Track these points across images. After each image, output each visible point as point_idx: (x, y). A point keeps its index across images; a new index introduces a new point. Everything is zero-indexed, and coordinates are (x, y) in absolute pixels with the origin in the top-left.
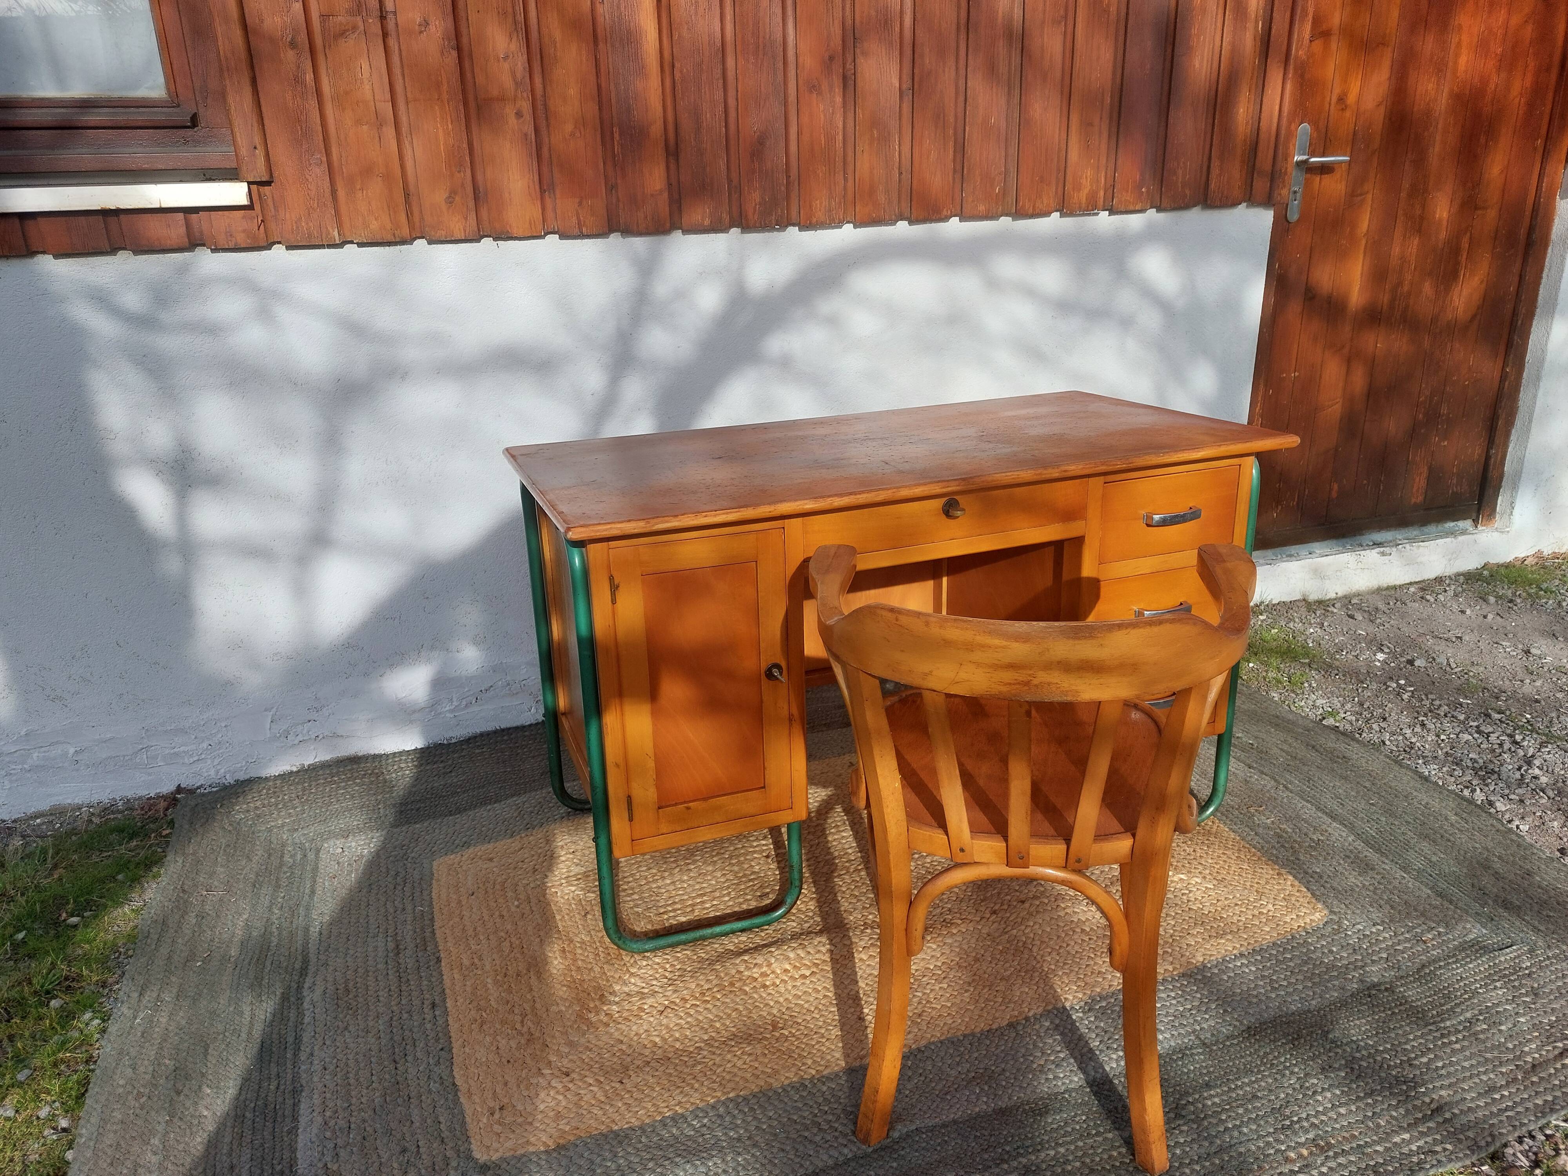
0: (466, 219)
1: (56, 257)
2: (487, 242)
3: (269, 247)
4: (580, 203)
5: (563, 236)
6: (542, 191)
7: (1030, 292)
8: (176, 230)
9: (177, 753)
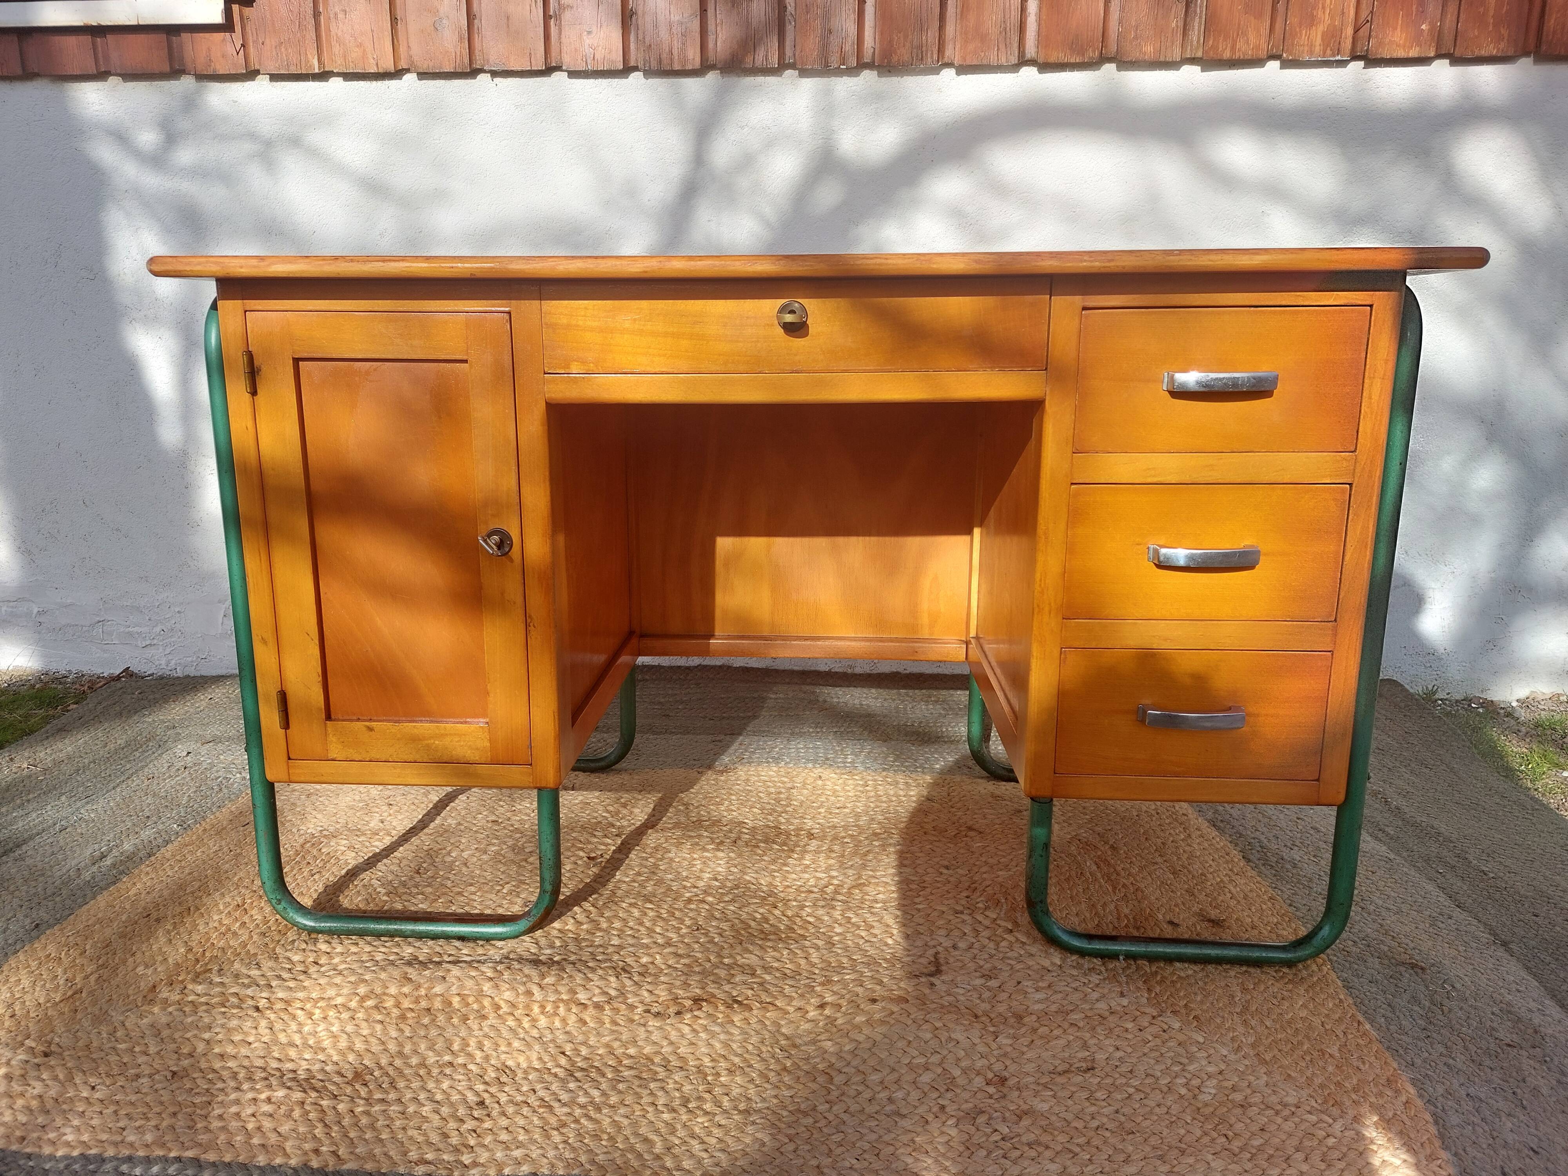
2: (484, 79)
3: (252, 77)
9: (130, 634)
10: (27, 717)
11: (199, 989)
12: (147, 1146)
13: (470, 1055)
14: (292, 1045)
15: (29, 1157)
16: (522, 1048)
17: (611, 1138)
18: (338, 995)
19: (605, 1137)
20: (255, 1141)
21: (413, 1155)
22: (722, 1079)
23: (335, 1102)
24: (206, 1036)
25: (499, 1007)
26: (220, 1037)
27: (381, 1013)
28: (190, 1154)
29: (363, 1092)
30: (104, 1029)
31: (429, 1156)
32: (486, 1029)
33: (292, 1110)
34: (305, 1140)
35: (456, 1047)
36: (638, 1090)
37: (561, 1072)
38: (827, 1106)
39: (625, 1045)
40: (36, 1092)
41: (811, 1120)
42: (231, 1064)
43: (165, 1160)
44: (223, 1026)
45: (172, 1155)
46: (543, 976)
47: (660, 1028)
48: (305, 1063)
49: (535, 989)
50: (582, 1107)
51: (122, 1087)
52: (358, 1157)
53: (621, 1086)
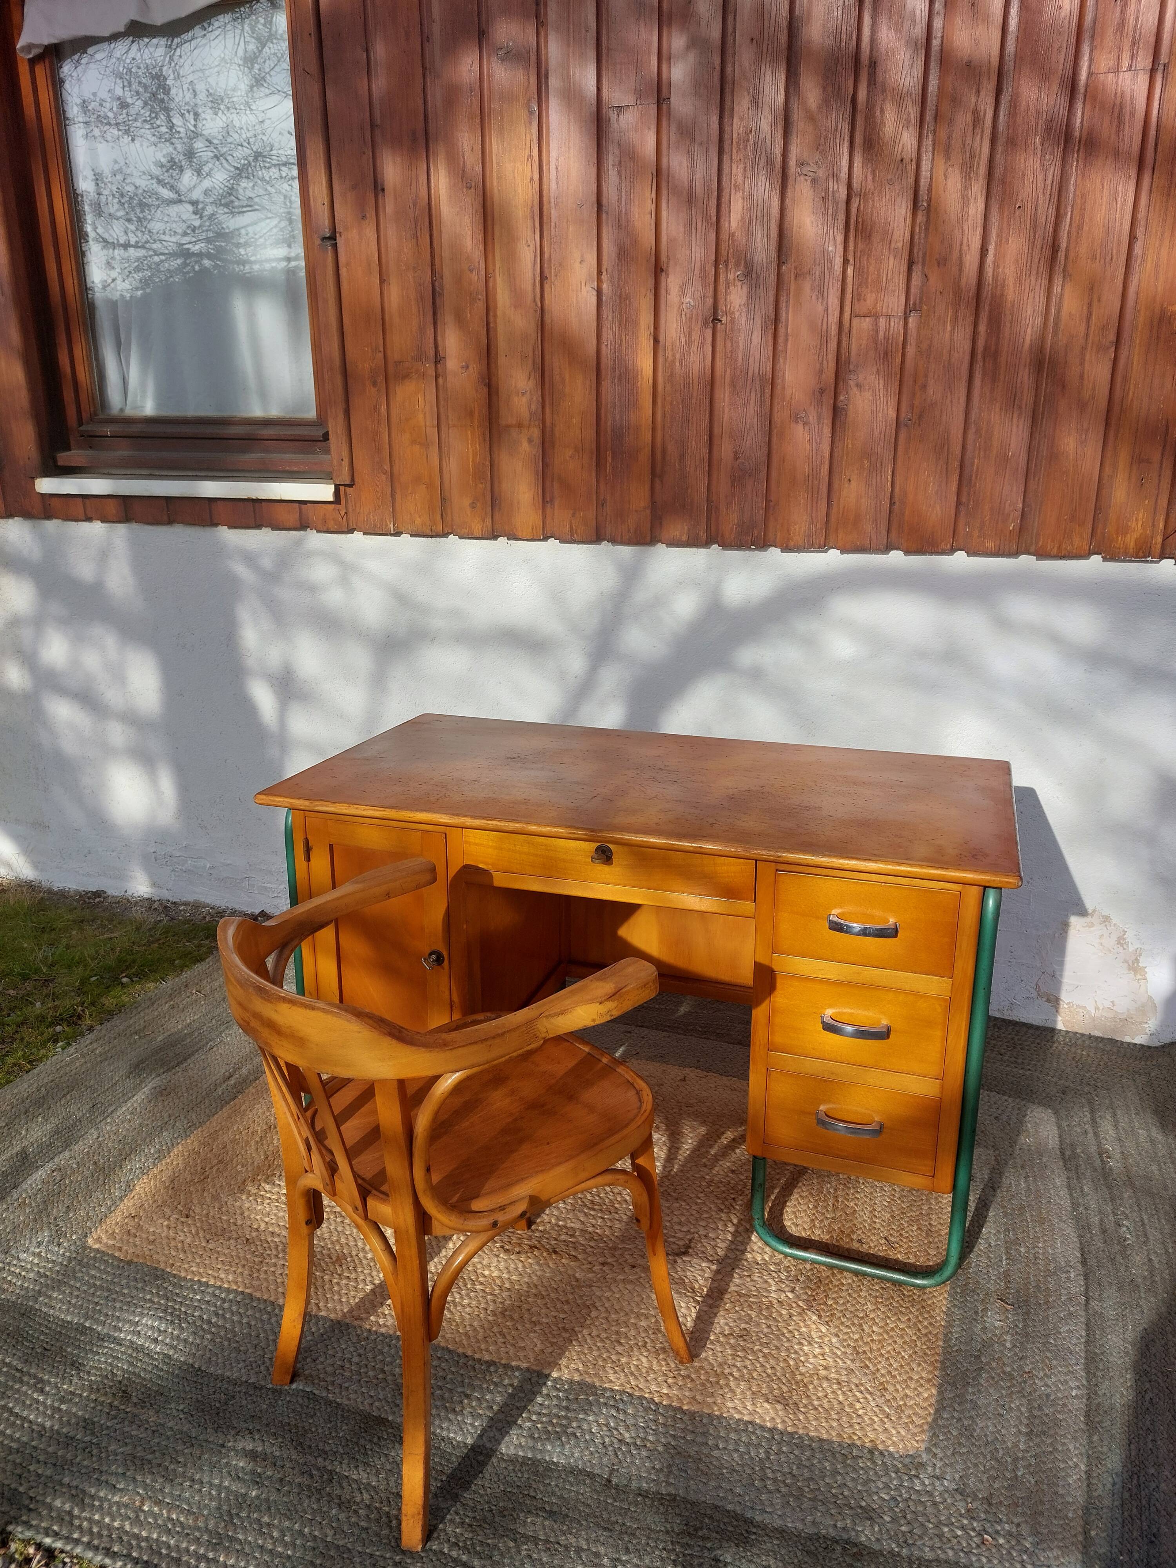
0: (483, 521)
1: (230, 527)
2: (502, 540)
3: (351, 531)
4: (574, 515)
5: (562, 541)
6: (544, 502)
7: (1055, 639)
8: (292, 518)
9: (266, 888)
10: (199, 946)
11: (267, 1187)
12: (229, 1282)
15: (174, 1276)
17: (457, 1325)
19: (454, 1324)
20: (280, 1290)
21: (355, 1314)
22: (530, 1299)
23: (323, 1274)
24: (267, 1219)
26: (273, 1221)
28: (247, 1291)
29: (339, 1270)
30: (217, 1205)
31: (363, 1316)
38: (580, 1329)
39: (483, 1268)
41: (568, 1335)
43: (236, 1291)
47: (505, 1260)
52: (328, 1309)
53: (472, 1294)
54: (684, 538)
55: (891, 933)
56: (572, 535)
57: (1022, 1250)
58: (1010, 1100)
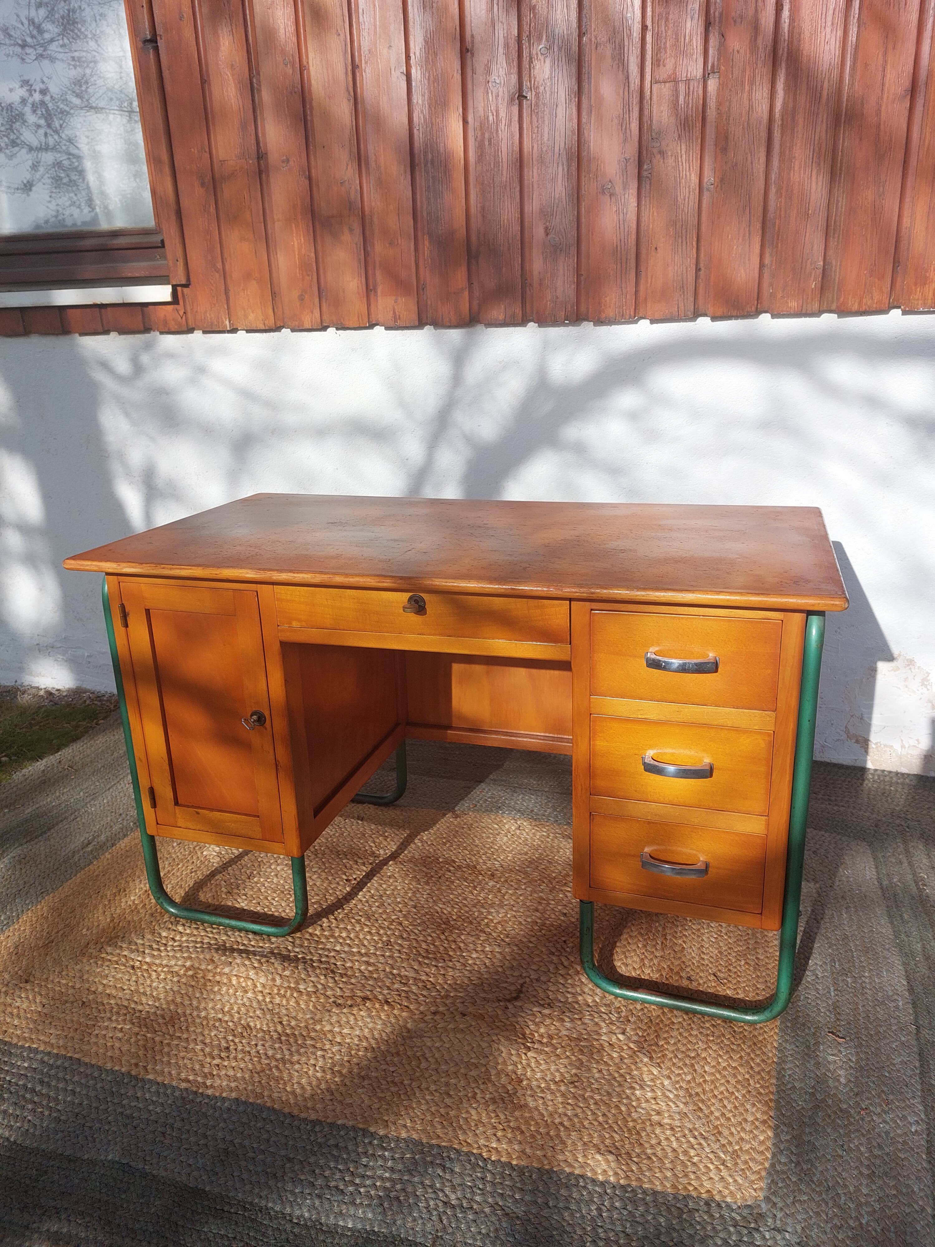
0: (312, 312)
2: (331, 331)
3: (191, 331)
4: (396, 301)
6: (368, 290)
8: (136, 321)
10: (76, 727)
11: (109, 949)
12: (59, 1047)
13: (232, 1016)
14: (144, 994)
16: (260, 1015)
17: (285, 1084)
18: (176, 965)
19: (282, 1082)
20: (109, 1054)
21: (183, 1075)
22: (360, 1053)
23: (154, 1035)
24: (105, 982)
25: (256, 986)
26: (111, 983)
27: (194, 980)
28: (76, 1056)
29: (171, 1031)
30: (58, 969)
31: (191, 1078)
32: (245, 1000)
33: (131, 1038)
34: (133, 1058)
35: (226, 1009)
36: (310, 1055)
37: (275, 1036)
38: (410, 1082)
39: (315, 1023)
40: (17, 1004)
41: (397, 1089)
42: (112, 1002)
43: (64, 1057)
44: (113, 977)
45: (69, 1055)
46: (284, 969)
47: (338, 1014)
48: (148, 1007)
49: (278, 978)
50: (277, 1060)
51: (57, 1007)
52: (156, 1072)
53: (302, 1050)
54: (501, 317)
55: (712, 668)
56: (395, 321)
57: (849, 980)
58: (827, 835)
